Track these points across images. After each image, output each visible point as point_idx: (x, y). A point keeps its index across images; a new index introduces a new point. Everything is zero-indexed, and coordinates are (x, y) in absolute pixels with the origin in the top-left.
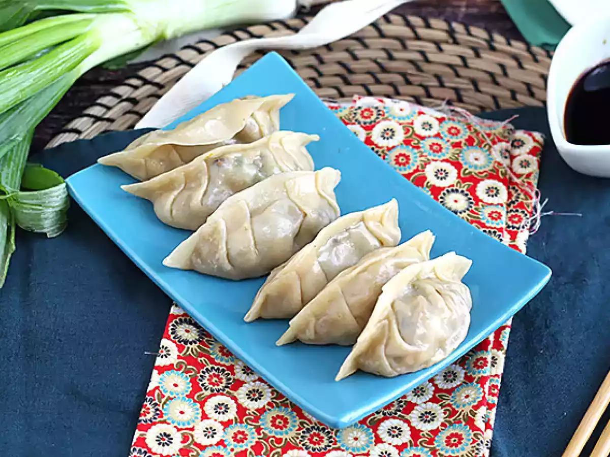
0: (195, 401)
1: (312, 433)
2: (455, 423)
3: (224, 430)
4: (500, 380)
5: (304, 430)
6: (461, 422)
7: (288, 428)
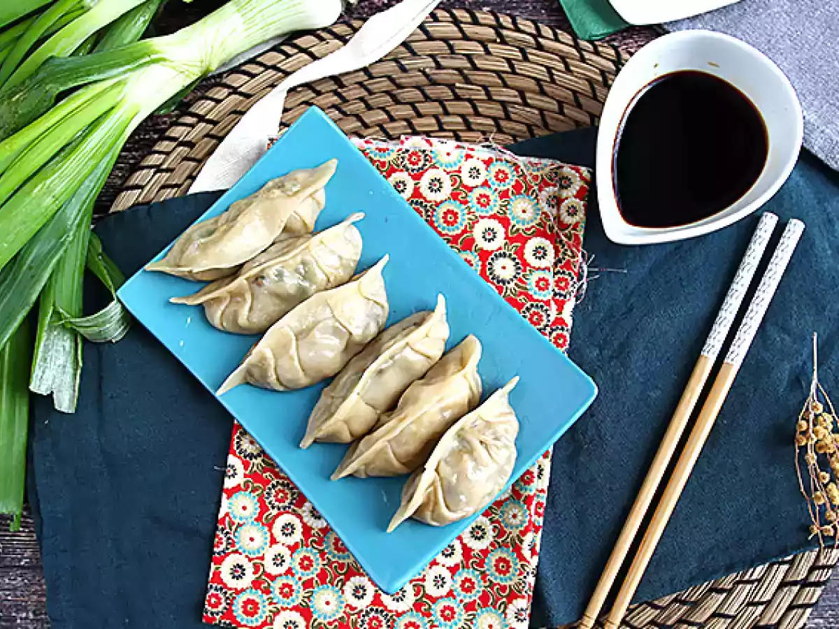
0: (263, 524)
2: (503, 545)
3: (291, 556)
4: (545, 495)
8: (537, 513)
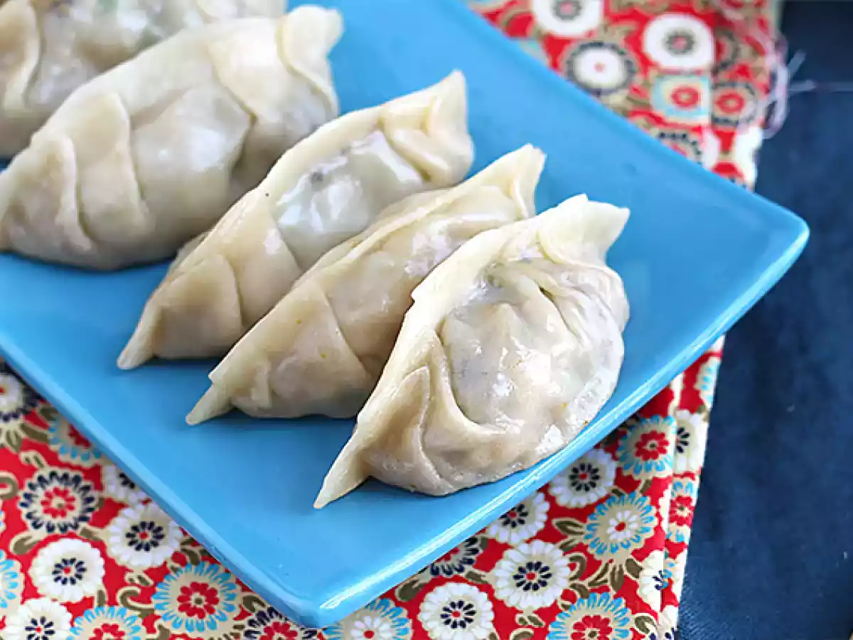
0: (10, 556)
1: (269, 624)
2: (593, 591)
3: (72, 623)
4: (696, 484)
5: (253, 617)
6: (607, 590)
7: (217, 613)
8: (674, 518)
